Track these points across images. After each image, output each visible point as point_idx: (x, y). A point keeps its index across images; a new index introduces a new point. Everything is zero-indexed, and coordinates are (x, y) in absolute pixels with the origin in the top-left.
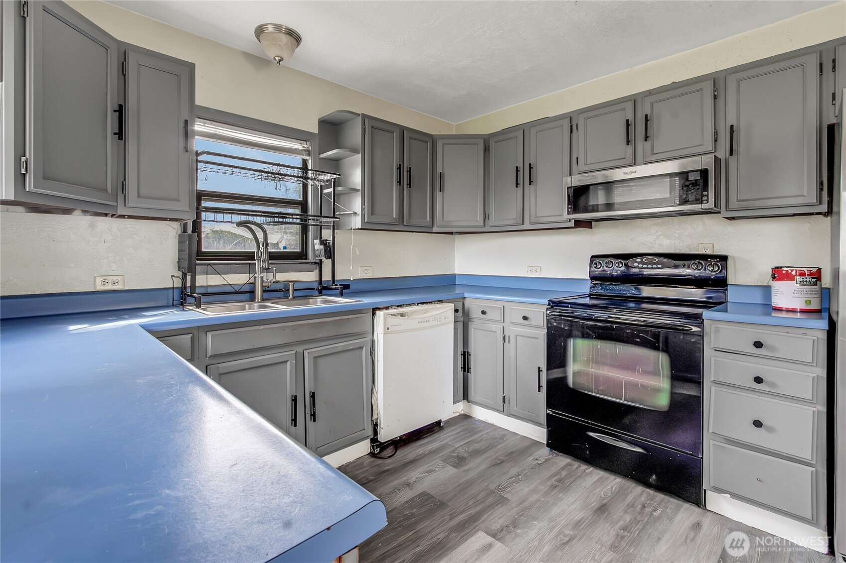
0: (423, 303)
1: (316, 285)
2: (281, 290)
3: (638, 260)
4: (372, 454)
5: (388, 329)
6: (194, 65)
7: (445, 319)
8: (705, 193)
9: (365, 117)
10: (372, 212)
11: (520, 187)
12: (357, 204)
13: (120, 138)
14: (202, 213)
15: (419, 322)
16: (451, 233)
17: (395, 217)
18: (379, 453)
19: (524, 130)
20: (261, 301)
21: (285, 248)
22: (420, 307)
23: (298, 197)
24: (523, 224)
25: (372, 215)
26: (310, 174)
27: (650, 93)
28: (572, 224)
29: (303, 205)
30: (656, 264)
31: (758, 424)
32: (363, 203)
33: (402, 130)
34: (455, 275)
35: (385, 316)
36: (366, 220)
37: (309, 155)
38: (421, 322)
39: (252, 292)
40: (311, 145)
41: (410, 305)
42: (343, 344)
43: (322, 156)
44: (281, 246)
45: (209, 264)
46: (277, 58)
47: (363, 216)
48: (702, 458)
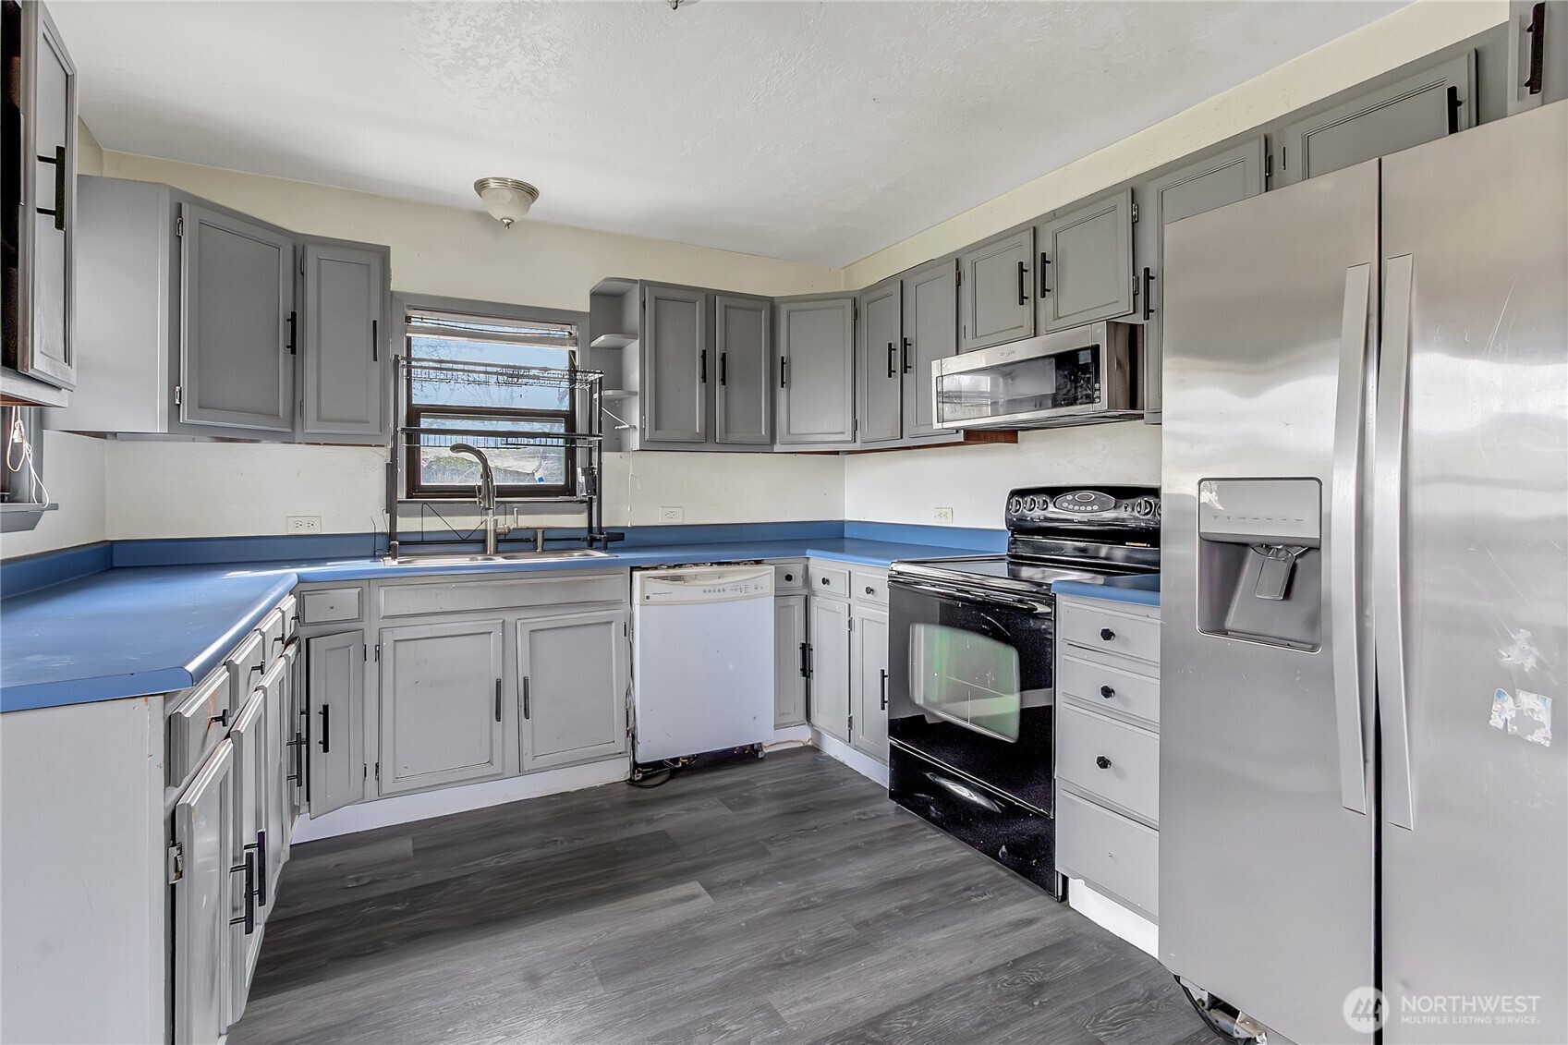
0: (720, 564)
1: (585, 534)
2: (528, 540)
3: (1069, 497)
4: (631, 782)
5: (648, 598)
6: (389, 247)
7: (756, 588)
8: (1097, 386)
9: (644, 284)
10: (657, 425)
11: (895, 377)
12: (635, 415)
13: (293, 352)
14: (422, 436)
15: (705, 591)
16: (837, 453)
17: (698, 431)
18: (638, 781)
19: (901, 282)
20: (494, 553)
21: (541, 479)
22: (716, 568)
23: (565, 407)
24: (902, 438)
25: (656, 429)
26: (579, 376)
27: (1054, 215)
28: (960, 437)
29: (569, 418)
30: (1091, 504)
31: (1103, 763)
32: (642, 413)
33: (710, 296)
34: (843, 522)
35: (643, 579)
36: (647, 437)
37: (576, 344)
38: (710, 591)
39: (484, 541)
40: (578, 329)
41: (696, 565)
42: (577, 616)
43: (594, 344)
44: (537, 476)
45: (425, 503)
46: (505, 221)
47: (643, 431)
48: (1054, 819)
